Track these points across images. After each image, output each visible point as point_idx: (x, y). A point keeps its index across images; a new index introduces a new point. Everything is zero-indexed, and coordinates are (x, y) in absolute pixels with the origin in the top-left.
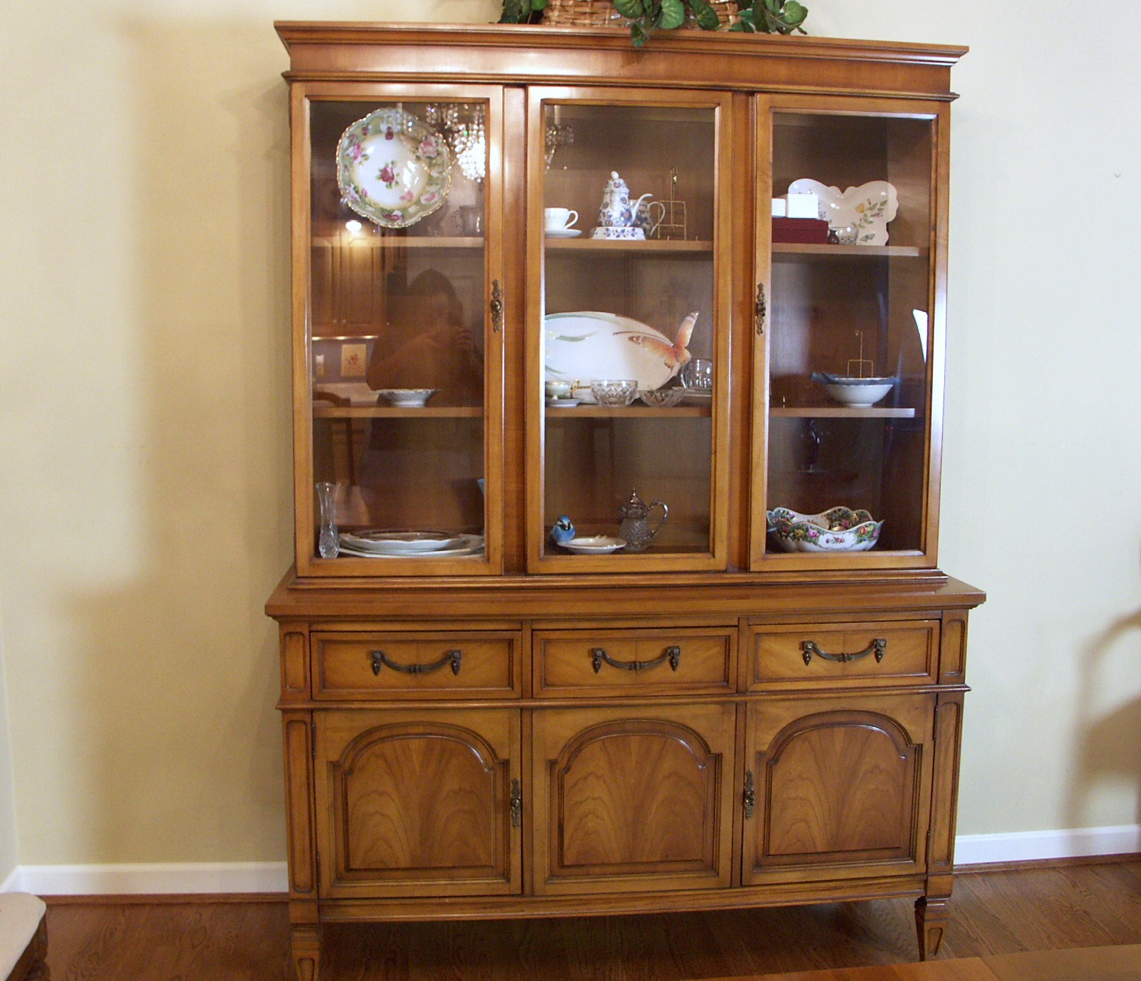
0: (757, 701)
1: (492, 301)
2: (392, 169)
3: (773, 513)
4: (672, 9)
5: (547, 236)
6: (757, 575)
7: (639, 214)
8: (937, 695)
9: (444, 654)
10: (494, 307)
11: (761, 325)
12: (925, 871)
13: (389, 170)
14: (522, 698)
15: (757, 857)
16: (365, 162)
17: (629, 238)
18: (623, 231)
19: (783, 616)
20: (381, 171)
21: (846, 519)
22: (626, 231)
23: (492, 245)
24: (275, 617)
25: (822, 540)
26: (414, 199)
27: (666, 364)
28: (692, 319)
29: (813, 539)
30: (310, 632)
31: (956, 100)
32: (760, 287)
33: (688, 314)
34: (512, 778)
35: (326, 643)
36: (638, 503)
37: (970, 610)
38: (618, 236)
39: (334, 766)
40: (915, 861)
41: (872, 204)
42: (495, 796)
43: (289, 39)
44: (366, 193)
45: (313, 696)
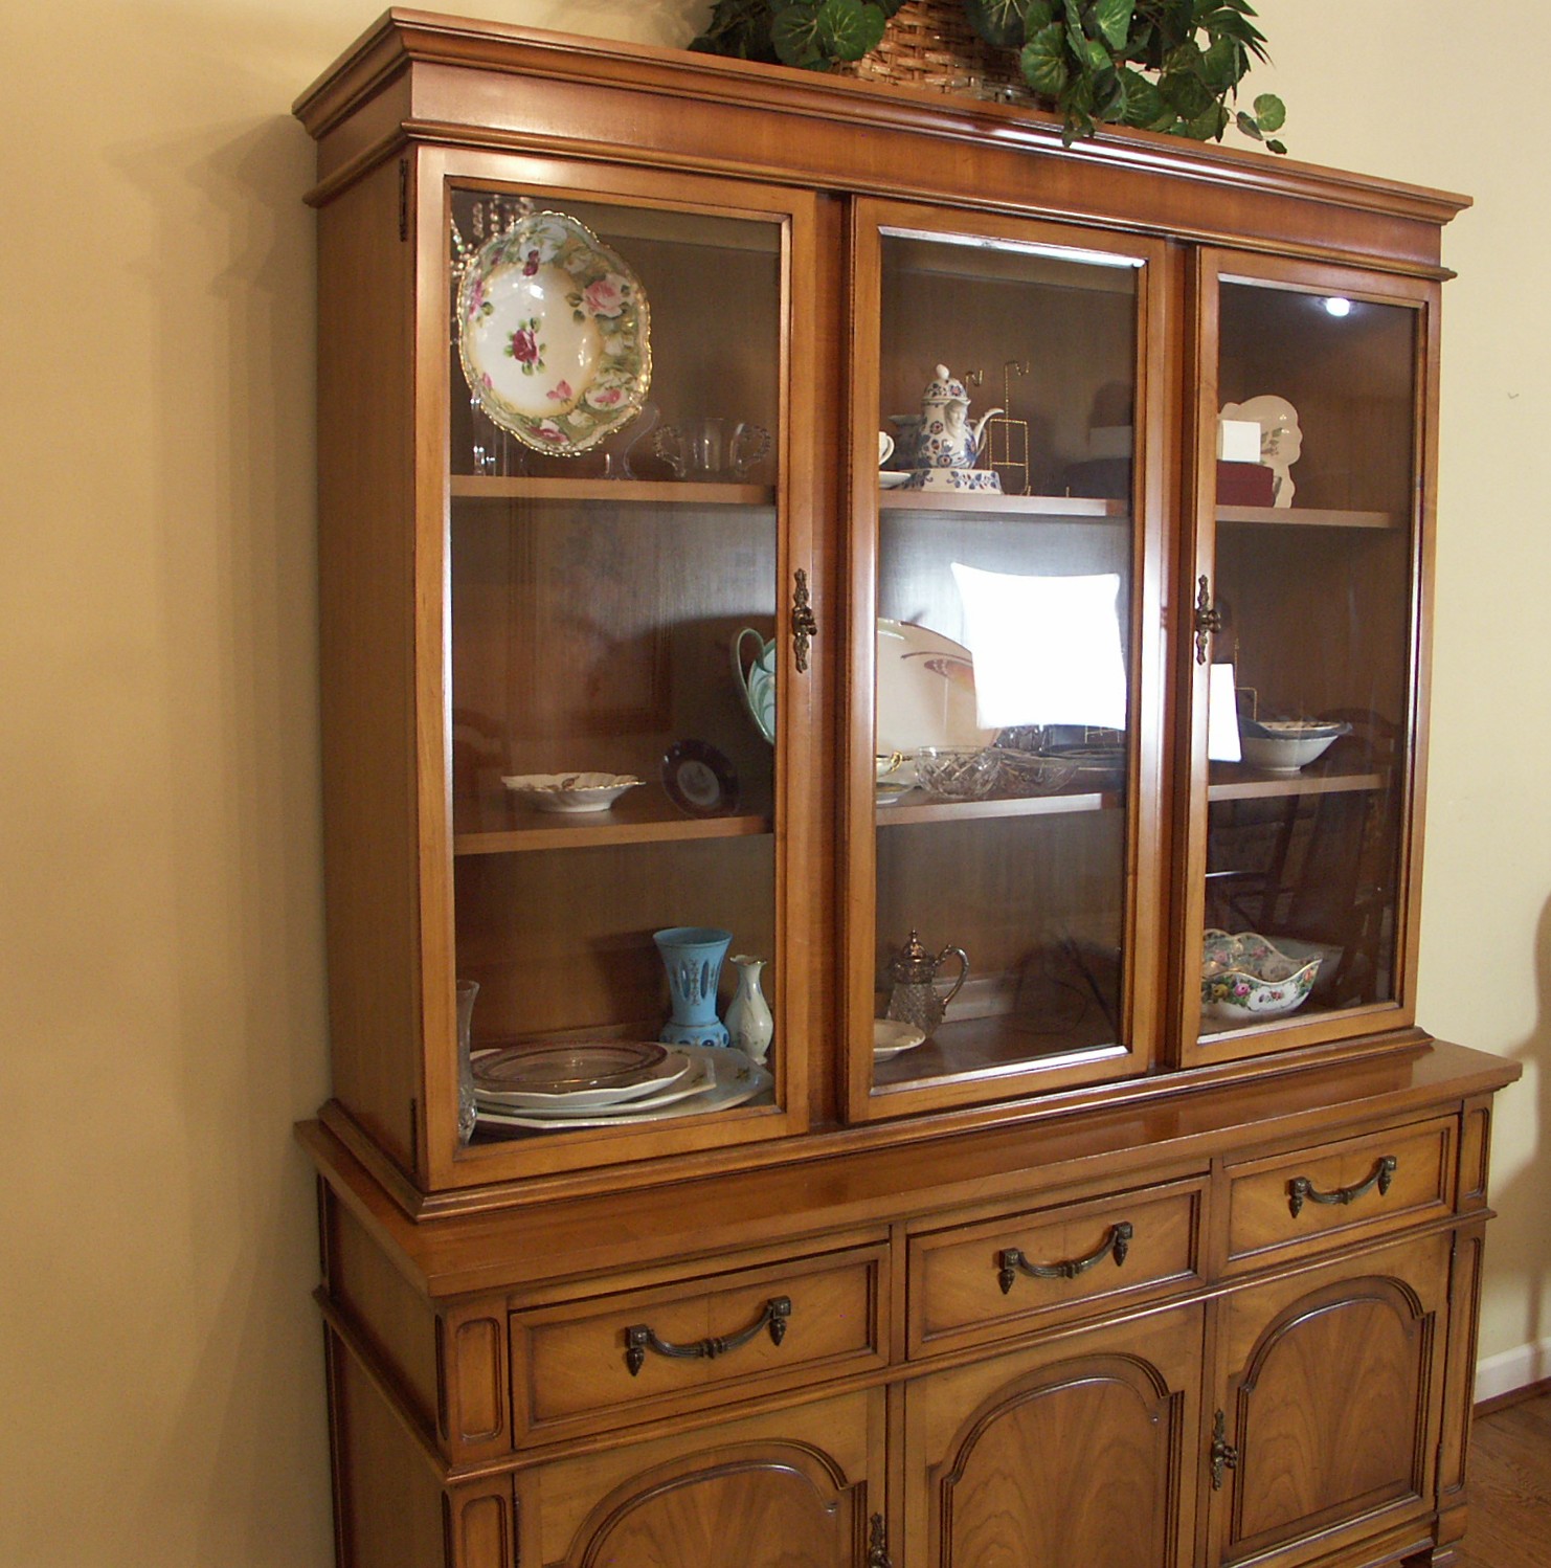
2: (531, 335)
6: (1197, 1073)
8: (1454, 1234)
9: (757, 1308)
10: (798, 623)
11: (1203, 647)
12: (1433, 1509)
13: (527, 337)
14: (889, 1366)
16: (486, 318)
18: (978, 477)
19: (1269, 1144)
20: (513, 338)
23: (795, 502)
25: (1254, 998)
26: (575, 397)
29: (1242, 998)
30: (510, 1313)
31: (1450, 281)
32: (1201, 582)
34: (870, 1513)
35: (537, 1329)
37: (1495, 1095)
38: (968, 487)
40: (1421, 1496)
42: (837, 1552)
43: (416, 50)
44: (489, 382)
45: (516, 1443)
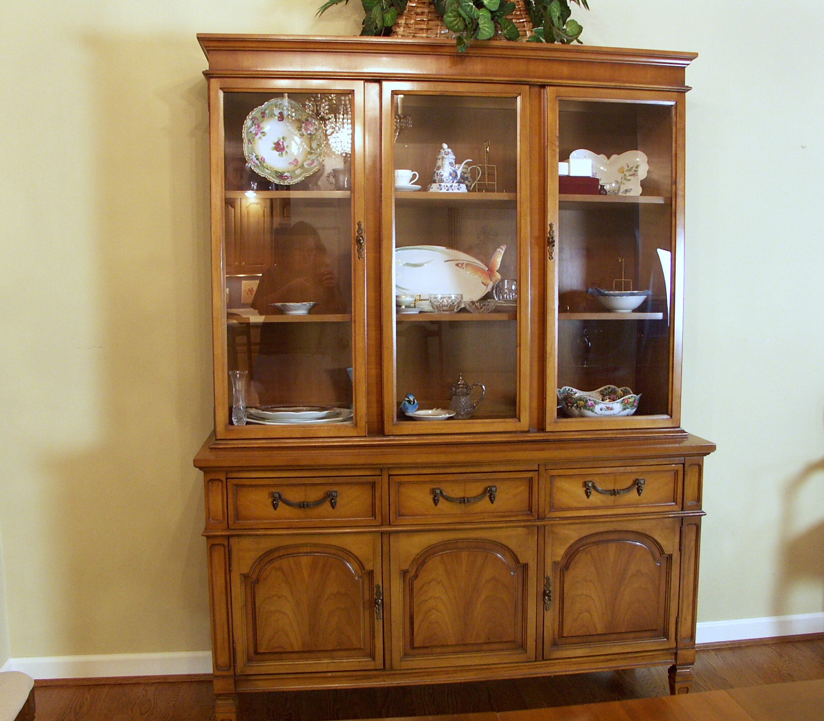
0: (552, 525)
1: (357, 237)
2: (283, 143)
3: (561, 390)
4: (486, 25)
5: (396, 189)
6: (551, 434)
7: (463, 174)
8: (682, 519)
9: (325, 493)
10: (358, 241)
11: (552, 253)
12: (675, 647)
13: (281, 143)
14: (382, 525)
15: (554, 638)
16: (263, 138)
17: (456, 191)
18: (451, 186)
19: (570, 463)
20: (275, 144)
21: (615, 394)
22: (453, 186)
23: (357, 196)
24: (201, 468)
25: (597, 408)
26: (300, 164)
27: (483, 283)
28: (501, 251)
29: (591, 408)
30: (227, 479)
31: (689, 91)
32: (551, 225)
33: (499, 247)
34: (375, 583)
35: (239, 487)
36: (463, 384)
37: (705, 457)
38: (447, 190)
39: (245, 577)
40: (668, 640)
41: (630, 168)
42: (363, 597)
43: (208, 47)
44: (264, 160)
45: (229, 526)
